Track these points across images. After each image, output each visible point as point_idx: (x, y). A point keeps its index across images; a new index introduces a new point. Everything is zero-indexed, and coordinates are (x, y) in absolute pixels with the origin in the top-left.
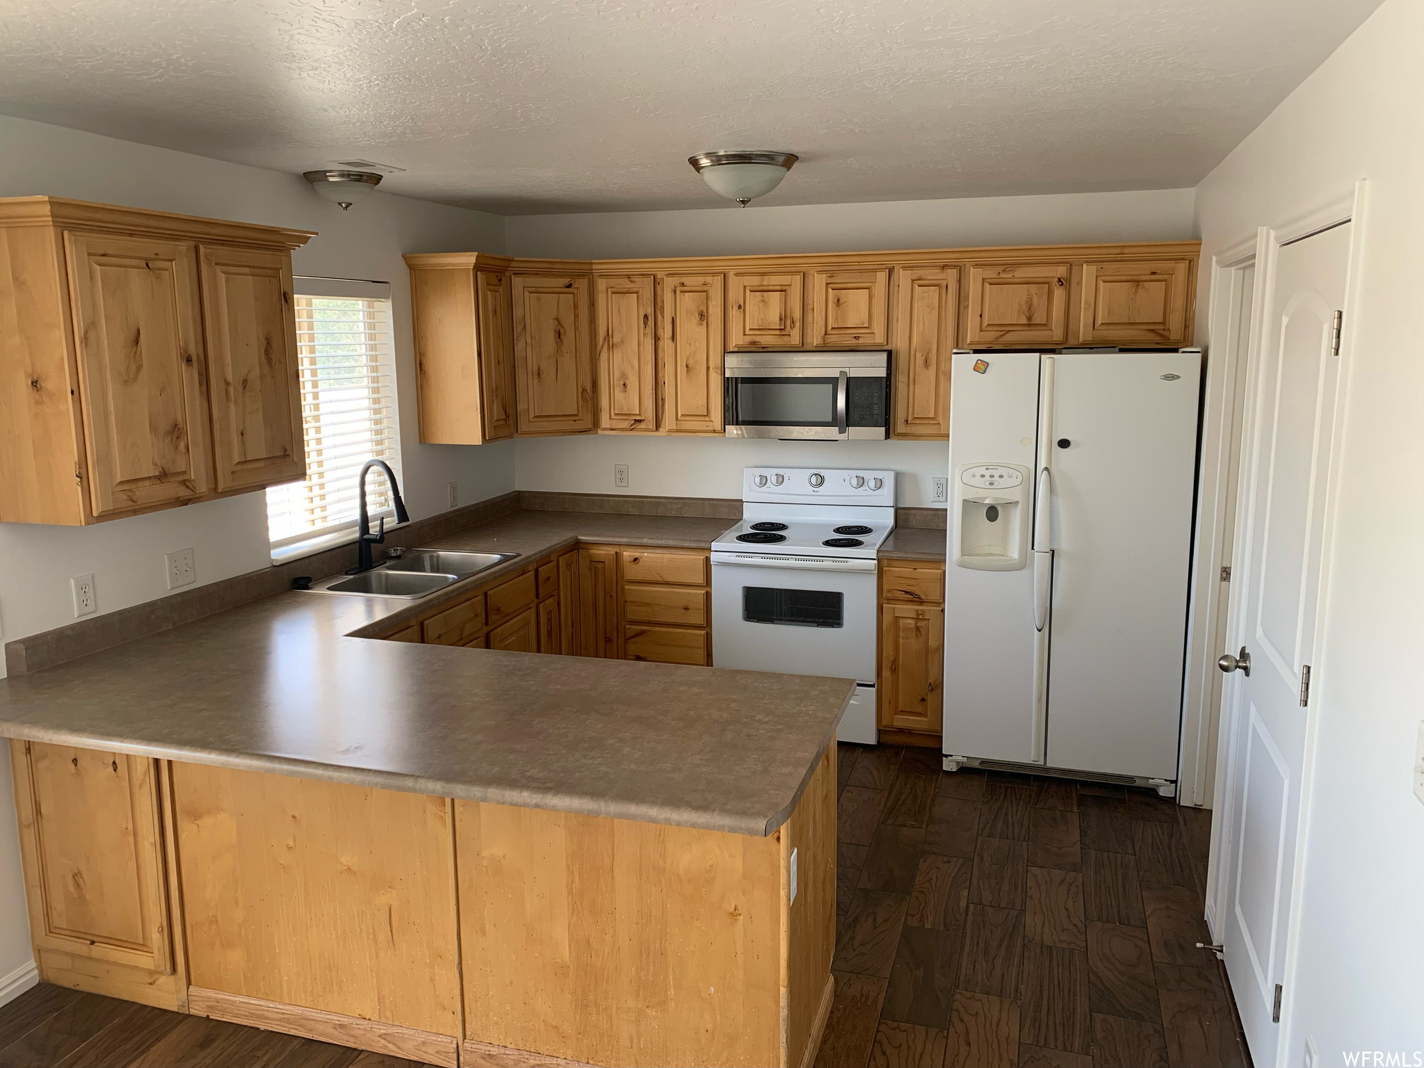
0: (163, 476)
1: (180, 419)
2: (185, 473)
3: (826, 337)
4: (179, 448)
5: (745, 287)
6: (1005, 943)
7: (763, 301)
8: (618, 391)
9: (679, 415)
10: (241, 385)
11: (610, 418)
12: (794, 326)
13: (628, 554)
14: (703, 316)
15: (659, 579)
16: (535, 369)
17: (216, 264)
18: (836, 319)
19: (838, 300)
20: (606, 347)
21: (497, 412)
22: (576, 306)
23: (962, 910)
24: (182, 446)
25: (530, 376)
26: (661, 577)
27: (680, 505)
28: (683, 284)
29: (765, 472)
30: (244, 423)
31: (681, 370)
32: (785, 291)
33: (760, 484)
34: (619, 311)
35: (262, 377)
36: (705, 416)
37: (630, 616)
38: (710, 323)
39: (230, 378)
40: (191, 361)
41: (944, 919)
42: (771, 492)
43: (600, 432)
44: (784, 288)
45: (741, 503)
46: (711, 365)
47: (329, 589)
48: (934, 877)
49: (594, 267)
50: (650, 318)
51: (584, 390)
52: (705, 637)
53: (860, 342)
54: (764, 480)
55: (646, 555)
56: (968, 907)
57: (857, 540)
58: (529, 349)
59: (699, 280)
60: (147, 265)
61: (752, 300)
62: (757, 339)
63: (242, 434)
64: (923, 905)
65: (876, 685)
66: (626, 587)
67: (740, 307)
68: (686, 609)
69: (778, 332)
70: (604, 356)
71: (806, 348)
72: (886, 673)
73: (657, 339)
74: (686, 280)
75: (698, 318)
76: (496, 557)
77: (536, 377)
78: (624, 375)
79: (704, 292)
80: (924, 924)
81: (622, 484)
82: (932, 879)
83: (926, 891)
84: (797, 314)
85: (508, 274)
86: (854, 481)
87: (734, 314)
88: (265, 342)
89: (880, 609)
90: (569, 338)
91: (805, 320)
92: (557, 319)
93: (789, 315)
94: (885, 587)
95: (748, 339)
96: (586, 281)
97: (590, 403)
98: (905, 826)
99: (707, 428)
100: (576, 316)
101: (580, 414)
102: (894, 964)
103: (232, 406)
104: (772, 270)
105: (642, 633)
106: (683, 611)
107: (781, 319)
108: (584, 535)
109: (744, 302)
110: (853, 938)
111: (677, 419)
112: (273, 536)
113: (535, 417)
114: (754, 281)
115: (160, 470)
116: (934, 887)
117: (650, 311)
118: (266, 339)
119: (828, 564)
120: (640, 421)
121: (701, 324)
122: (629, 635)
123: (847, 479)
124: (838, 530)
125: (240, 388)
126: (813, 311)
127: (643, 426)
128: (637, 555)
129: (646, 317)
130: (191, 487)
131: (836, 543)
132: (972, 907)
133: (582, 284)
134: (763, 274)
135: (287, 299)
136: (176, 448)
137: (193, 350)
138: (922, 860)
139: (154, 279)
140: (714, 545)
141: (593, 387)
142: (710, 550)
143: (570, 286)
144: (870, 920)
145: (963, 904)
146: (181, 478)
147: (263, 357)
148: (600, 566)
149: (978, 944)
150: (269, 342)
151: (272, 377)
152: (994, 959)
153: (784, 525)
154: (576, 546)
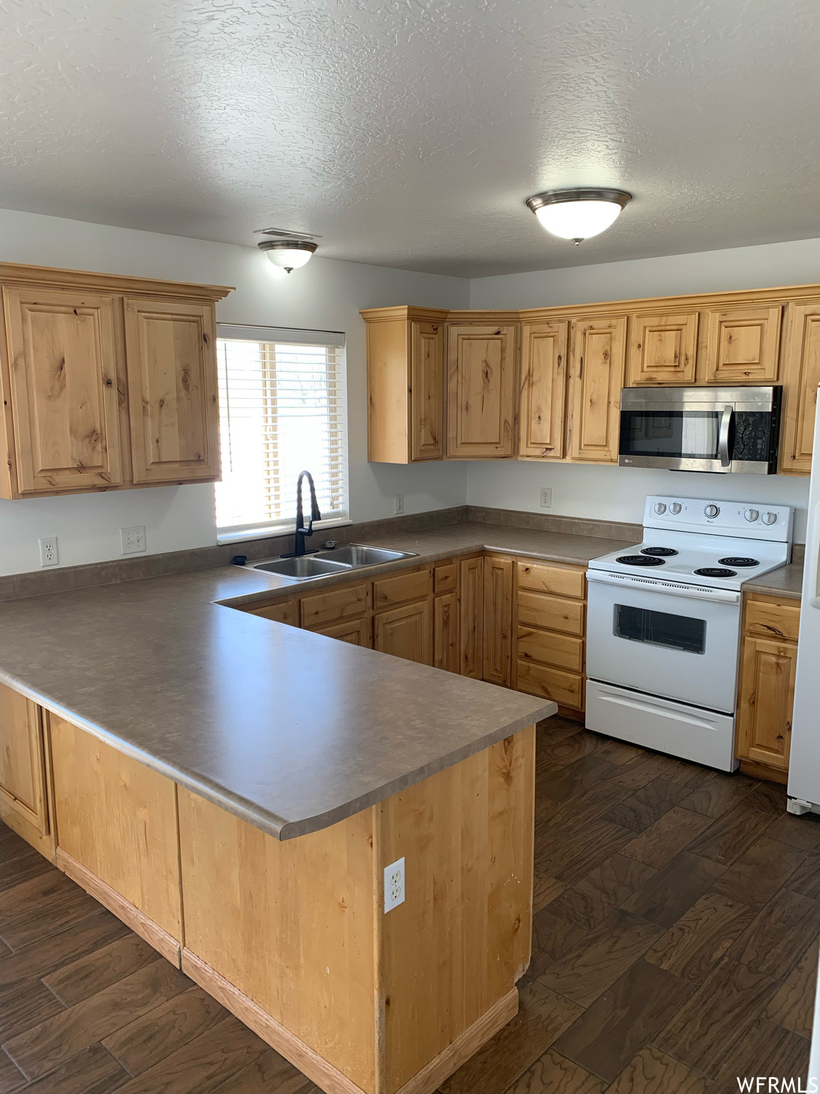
0: (81, 468)
1: (98, 426)
2: (102, 467)
3: (718, 372)
4: (96, 448)
5: (645, 327)
6: (737, 1011)
7: (661, 340)
8: (534, 423)
9: (582, 445)
10: (158, 404)
11: (527, 447)
12: (688, 363)
13: (521, 564)
14: (607, 355)
15: (545, 589)
16: (464, 403)
17: (138, 311)
18: (728, 355)
19: (731, 338)
20: (526, 385)
21: (425, 437)
22: (503, 350)
23: (712, 960)
24: (99, 447)
25: (459, 410)
26: (546, 587)
27: (591, 526)
28: (591, 328)
29: (664, 500)
30: (160, 433)
31: (587, 404)
32: (680, 330)
33: (659, 511)
34: (539, 353)
35: (178, 399)
36: (604, 446)
37: (521, 618)
38: (612, 361)
39: (148, 398)
40: (111, 384)
41: (687, 965)
42: (668, 520)
43: (519, 459)
44: (680, 327)
45: (641, 528)
46: (612, 400)
47: (255, 567)
48: (705, 918)
49: (521, 316)
50: (562, 359)
51: (506, 422)
52: (581, 645)
53: (750, 377)
54: (662, 509)
55: (535, 566)
56: (722, 958)
57: (730, 571)
58: (460, 385)
59: (605, 323)
60: (75, 311)
61: (651, 340)
62: (654, 375)
63: (157, 442)
64: (674, 943)
65: (735, 715)
66: (520, 593)
67: (639, 346)
68: (566, 618)
69: (673, 369)
70: (525, 393)
71: (697, 384)
72: (745, 705)
73: (568, 377)
74: (596, 324)
75: (602, 357)
76: (400, 555)
77: (464, 411)
78: (539, 409)
79: (609, 333)
80: (662, 963)
81: (545, 505)
82: (701, 919)
83: (687, 929)
84: (691, 352)
85: (446, 324)
86: (748, 514)
87: (634, 351)
88: (183, 373)
89: (742, 641)
90: (495, 378)
91: (699, 356)
92: (486, 362)
93: (683, 353)
94: (747, 620)
95: (645, 376)
96: (512, 329)
97: (510, 433)
98: (710, 858)
99: (605, 457)
100: (503, 359)
101: (502, 443)
102: (602, 995)
103: (149, 421)
104: (670, 311)
105: (530, 634)
106: (563, 619)
107: (676, 357)
108: (489, 545)
109: (644, 342)
110: (579, 956)
111: (580, 448)
112: (220, 523)
113: (462, 443)
114: (654, 321)
115: (79, 463)
116: (698, 928)
117: (564, 353)
118: (184, 370)
119: (693, 591)
120: (551, 449)
121: (605, 363)
122: (520, 634)
123: (742, 511)
124: (722, 561)
125: (157, 406)
126: (706, 348)
127: (552, 454)
128: (529, 565)
129: (560, 357)
130: (106, 477)
131: (707, 573)
132: (726, 959)
133: (509, 331)
134: (662, 315)
135: (205, 341)
136: (94, 448)
137: (113, 376)
138: (704, 897)
139: (79, 322)
140: (592, 563)
141: (515, 419)
142: (586, 567)
143: (498, 333)
144: (609, 943)
145: (718, 954)
146: (99, 471)
147: (181, 385)
148: (499, 572)
149: (706, 1002)
150: (186, 372)
151: (189, 399)
152: (712, 1024)
153: (674, 551)
154: (483, 553)
